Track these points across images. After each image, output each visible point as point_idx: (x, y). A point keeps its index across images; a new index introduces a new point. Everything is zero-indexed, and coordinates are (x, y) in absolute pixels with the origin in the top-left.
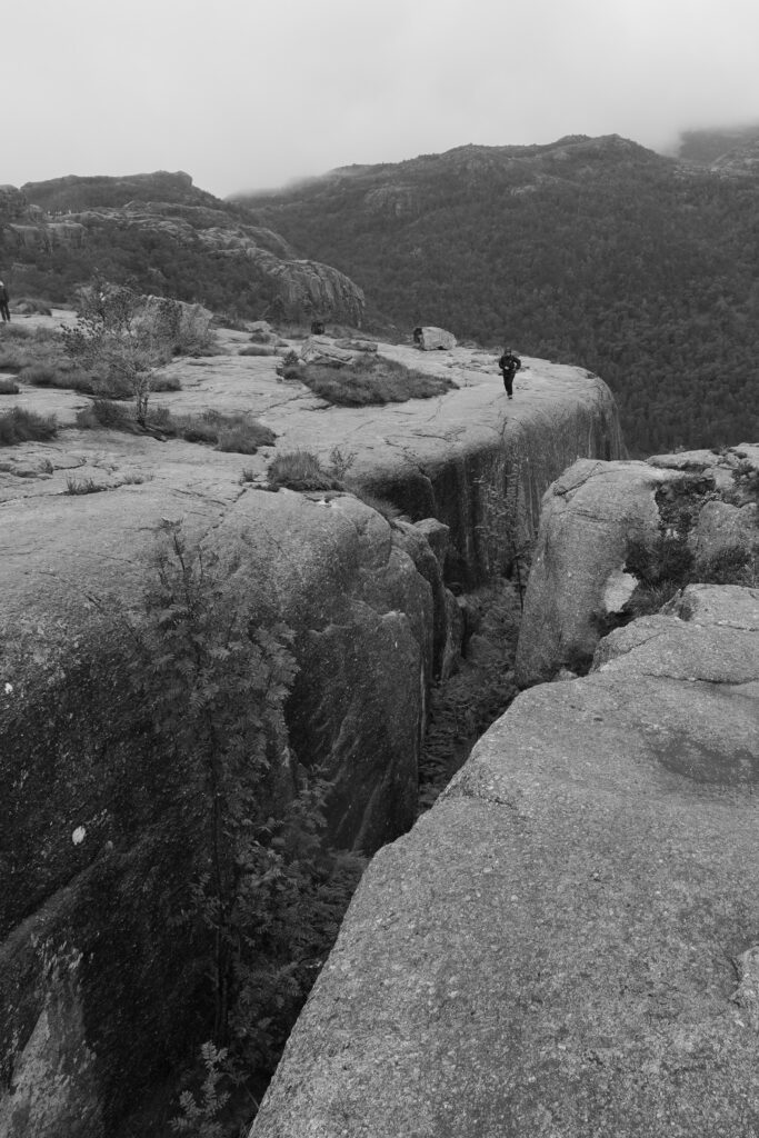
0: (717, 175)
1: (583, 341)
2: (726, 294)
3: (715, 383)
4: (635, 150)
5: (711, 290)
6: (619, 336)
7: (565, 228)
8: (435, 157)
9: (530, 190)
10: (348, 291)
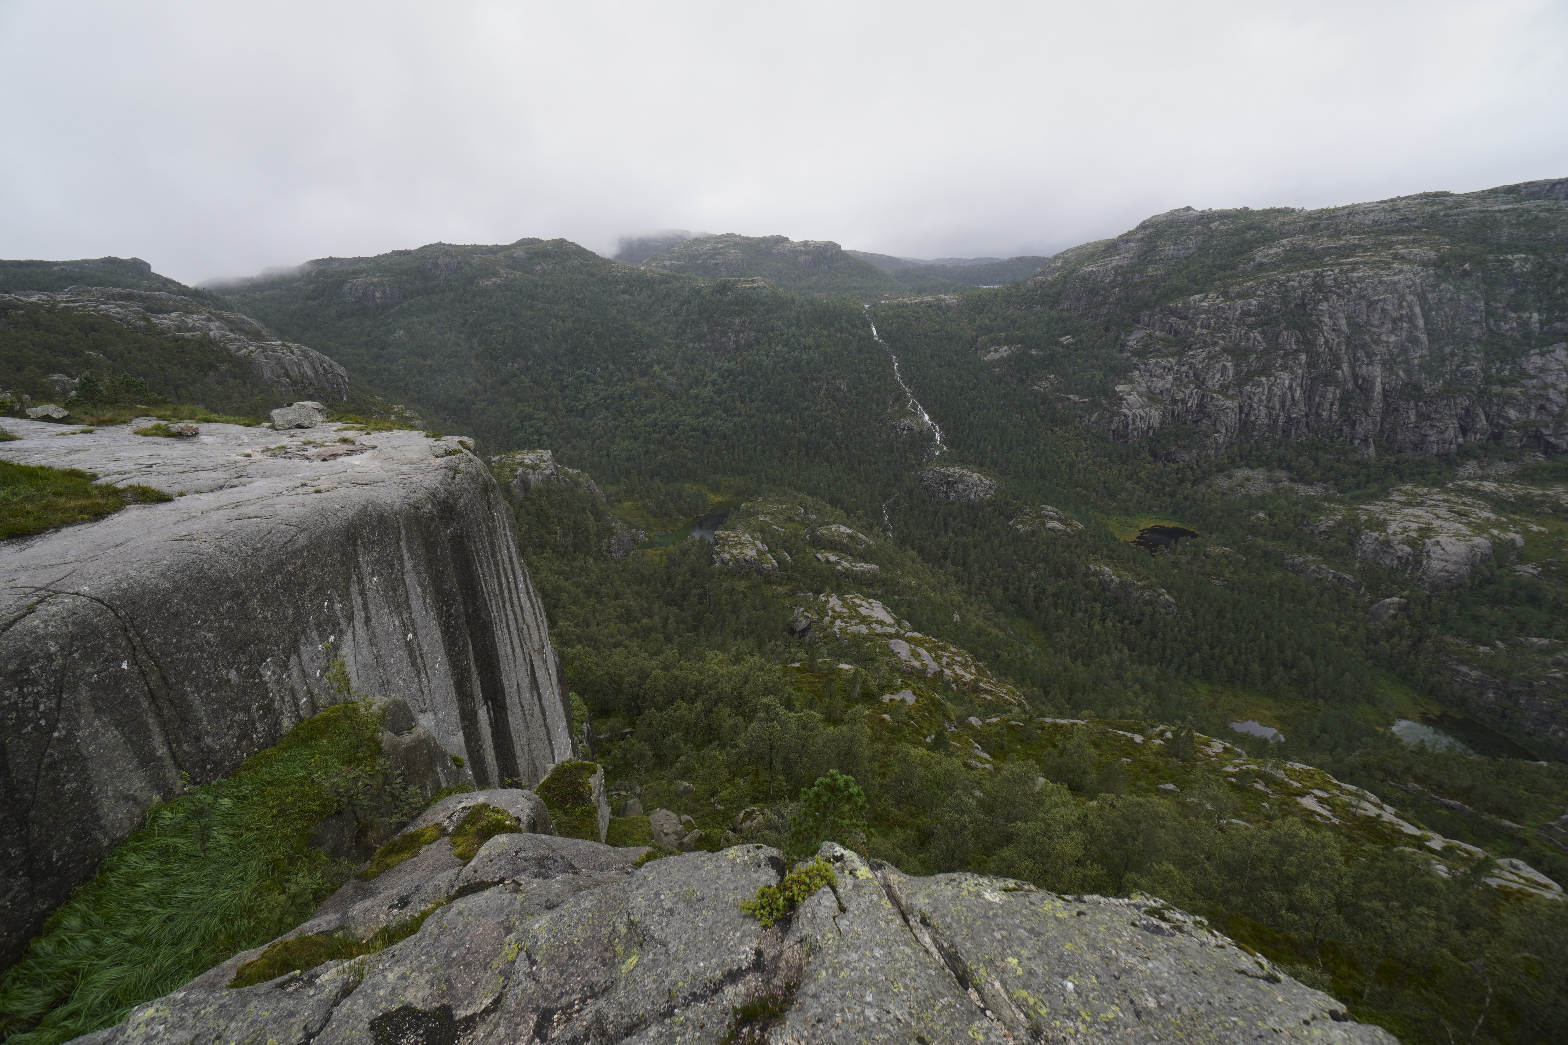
0: (644, 273)
1: (553, 403)
2: (659, 362)
3: (657, 428)
4: (579, 252)
5: (648, 360)
6: (581, 397)
7: (530, 313)
8: (407, 253)
9: (495, 283)
10: (329, 369)
